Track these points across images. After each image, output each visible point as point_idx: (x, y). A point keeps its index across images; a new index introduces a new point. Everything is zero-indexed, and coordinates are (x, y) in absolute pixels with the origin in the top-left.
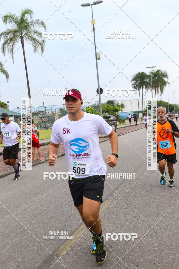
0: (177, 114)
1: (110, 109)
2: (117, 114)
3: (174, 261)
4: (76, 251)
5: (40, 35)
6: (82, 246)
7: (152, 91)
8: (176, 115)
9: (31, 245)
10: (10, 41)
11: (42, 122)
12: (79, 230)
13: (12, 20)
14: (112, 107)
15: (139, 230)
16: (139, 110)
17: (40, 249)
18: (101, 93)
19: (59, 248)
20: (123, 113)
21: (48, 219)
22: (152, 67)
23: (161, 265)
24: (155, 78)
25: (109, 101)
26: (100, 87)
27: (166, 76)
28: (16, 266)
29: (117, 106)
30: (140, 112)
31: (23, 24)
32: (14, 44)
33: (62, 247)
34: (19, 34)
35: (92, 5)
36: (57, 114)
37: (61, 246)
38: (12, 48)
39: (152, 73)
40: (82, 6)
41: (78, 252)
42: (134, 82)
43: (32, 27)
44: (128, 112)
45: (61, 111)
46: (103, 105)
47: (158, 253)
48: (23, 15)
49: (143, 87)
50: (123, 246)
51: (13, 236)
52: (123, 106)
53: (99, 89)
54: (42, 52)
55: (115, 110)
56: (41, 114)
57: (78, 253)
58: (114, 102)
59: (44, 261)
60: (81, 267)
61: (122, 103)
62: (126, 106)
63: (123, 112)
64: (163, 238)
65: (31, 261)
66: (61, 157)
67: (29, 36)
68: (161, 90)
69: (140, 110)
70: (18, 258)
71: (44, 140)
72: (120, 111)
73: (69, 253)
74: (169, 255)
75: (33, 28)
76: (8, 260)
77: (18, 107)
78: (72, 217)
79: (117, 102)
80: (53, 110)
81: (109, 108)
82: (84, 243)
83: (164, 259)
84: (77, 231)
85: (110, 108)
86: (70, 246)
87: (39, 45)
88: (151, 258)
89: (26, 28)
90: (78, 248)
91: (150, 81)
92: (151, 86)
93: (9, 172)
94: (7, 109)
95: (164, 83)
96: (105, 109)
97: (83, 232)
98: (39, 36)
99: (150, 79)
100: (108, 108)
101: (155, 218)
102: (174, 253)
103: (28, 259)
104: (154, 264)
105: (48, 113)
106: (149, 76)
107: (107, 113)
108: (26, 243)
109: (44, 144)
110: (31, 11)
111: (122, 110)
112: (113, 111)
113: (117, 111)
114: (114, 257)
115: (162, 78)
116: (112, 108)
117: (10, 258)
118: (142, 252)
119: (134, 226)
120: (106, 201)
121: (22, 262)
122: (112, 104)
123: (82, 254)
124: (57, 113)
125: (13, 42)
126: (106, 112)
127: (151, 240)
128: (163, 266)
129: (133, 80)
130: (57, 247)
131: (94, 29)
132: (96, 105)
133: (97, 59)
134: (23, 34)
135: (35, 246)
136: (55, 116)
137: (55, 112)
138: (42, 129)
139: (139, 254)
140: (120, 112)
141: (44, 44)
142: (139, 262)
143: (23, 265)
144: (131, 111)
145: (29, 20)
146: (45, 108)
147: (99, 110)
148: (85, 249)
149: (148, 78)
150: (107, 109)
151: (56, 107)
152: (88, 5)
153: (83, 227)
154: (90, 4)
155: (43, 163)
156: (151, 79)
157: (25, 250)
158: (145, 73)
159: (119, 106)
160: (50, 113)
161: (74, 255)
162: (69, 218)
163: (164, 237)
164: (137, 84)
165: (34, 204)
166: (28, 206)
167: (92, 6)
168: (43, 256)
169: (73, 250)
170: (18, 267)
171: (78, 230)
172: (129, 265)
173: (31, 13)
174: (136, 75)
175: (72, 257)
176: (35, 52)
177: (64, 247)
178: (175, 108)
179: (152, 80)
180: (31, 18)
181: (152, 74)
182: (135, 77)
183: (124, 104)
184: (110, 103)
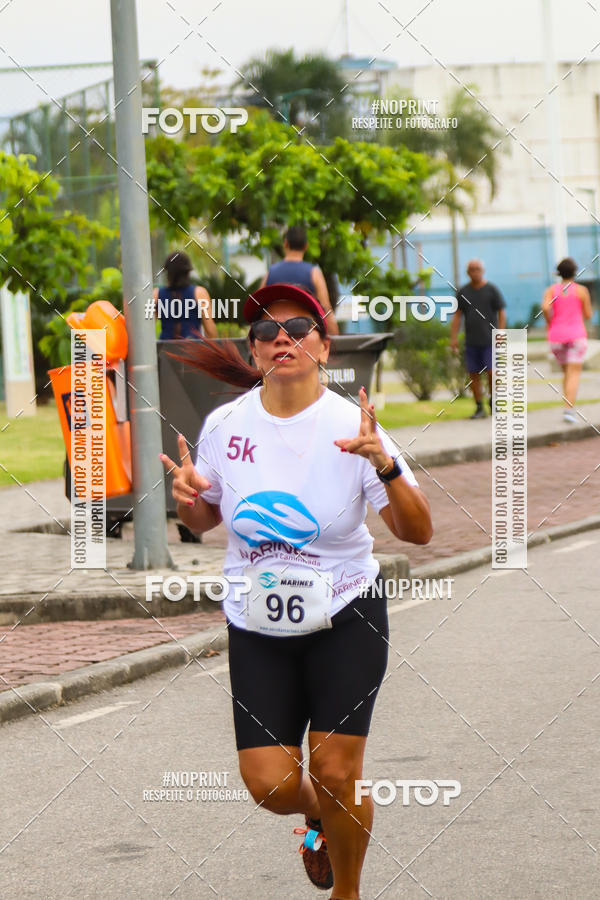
1: (286, 177)
2: (381, 256)
14: (309, 153)
20: (472, 237)
25: (284, 61)
44: (543, 234)
52: (469, 142)
55: (348, 194)
58: (348, 75)
61: (460, 99)
62: (515, 146)
63: (480, 223)
72: (421, 210)
79: (389, 84)
81: (270, 163)
85: (283, 160)
96: (214, 184)
100: (250, 162)
107: (234, 239)
111: (453, 207)
112: (322, 206)
113: (381, 209)
116: (309, 173)
122: (314, 105)
126: (228, 216)
132: (82, 112)
140: (418, 224)
150: (233, 171)
159: (418, 141)
183: (494, 124)
184: (286, 88)
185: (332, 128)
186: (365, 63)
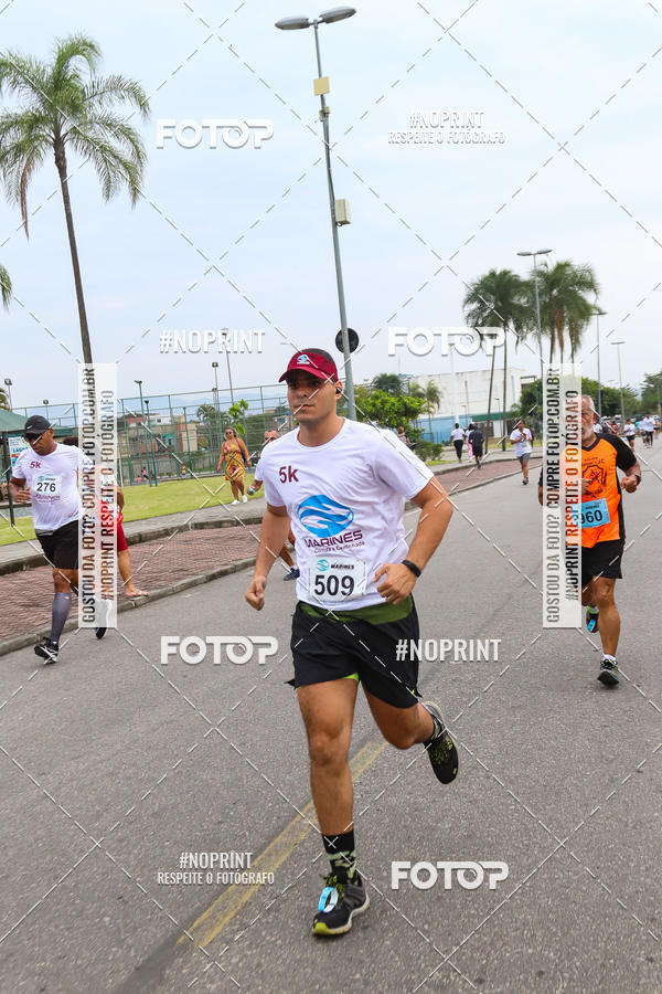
0: (632, 427)
1: (387, 406)
2: (412, 425)
3: (612, 961)
4: (255, 931)
5: (126, 133)
6: (277, 910)
7: (539, 338)
8: (626, 427)
9: (91, 909)
10: (16, 156)
11: (136, 457)
12: (269, 855)
13: (20, 79)
14: (393, 400)
15: (486, 850)
16: (492, 411)
17: (125, 925)
18: (352, 350)
19: (194, 921)
20: (433, 420)
21: (155, 815)
22: (540, 253)
23: (566, 975)
24: (552, 290)
25: (384, 376)
26: (349, 326)
27: (591, 285)
28: (34, 987)
29: (413, 396)
30: (497, 417)
31: (63, 94)
32: (28, 169)
33: (205, 915)
34: (47, 131)
35: (316, 24)
36: (192, 427)
37: (201, 911)
38: (24, 183)
39: (540, 274)
40: (282, 26)
41: (264, 933)
42: (475, 305)
43: (97, 105)
44: (453, 418)
45: (206, 416)
46: (361, 391)
47: (555, 934)
48: (63, 59)
49: (506, 325)
50: (428, 910)
51: (24, 876)
52: (432, 395)
53: (346, 332)
54: (135, 195)
55: (403, 409)
56: (133, 425)
57: (264, 938)
58: (401, 379)
59: (138, 969)
60: (275, 988)
61: (430, 384)
62: (445, 395)
63: (436, 416)
64: (575, 878)
65: (88, 971)
66: (204, 586)
67: (85, 138)
68: (571, 337)
69: (497, 408)
70: (44, 960)
71: (144, 522)
72: (421, 413)
73: (229, 937)
74: (594, 941)
75: (98, 109)
76: (5, 966)
77: (46, 402)
78: (241, 807)
79: (412, 381)
80: (178, 413)
81: (383, 403)
82: (285, 901)
83: (576, 954)
84: (260, 857)
85: (386, 401)
86: (235, 911)
87: (124, 170)
88: (530, 951)
89: (75, 108)
90: (264, 921)
91: (534, 302)
92: (536, 321)
93: (11, 641)
94: (5, 408)
95: (585, 312)
96: (369, 408)
97: (283, 859)
98: (123, 137)
99: (530, 294)
100: (378, 402)
101: (547, 807)
102: (612, 933)
103: (79, 962)
104: (540, 973)
105: (159, 421)
106: (529, 285)
108: (73, 903)
109: (141, 539)
110: (92, 47)
111: (429, 412)
112: (396, 413)
113: (411, 413)
114: (396, 951)
115: (575, 292)
116: (393, 405)
117: (12, 959)
118: (496, 929)
119: (469, 837)
120: (369, 744)
121: (58, 975)
122: (392, 387)
123: (279, 942)
124: (191, 422)
125: (26, 159)
126: (373, 417)
127: (530, 886)
128: (571, 979)
129: (471, 299)
130: (185, 916)
131: (324, 114)
133: (335, 224)
134: (62, 133)
135: (105, 915)
136: (184, 435)
137: (183, 420)
138: (137, 483)
139: (486, 939)
140: (421, 417)
141: (139, 167)
142: (485, 966)
143: (60, 986)
144: (463, 413)
145: (86, 80)
146: (147, 402)
147: (347, 409)
148: (290, 921)
149: (524, 294)
150: (374, 405)
151: (188, 400)
152: (304, 25)
153: (284, 840)
154: (311, 21)
155: (136, 606)
156: (534, 295)
157: (68, 929)
158: (513, 274)
159: (420, 395)
160: (166, 421)
161: (251, 944)
162: (231, 809)
163: (576, 873)
164: (485, 314)
165: (103, 761)
166: (81, 767)
167: (316, 28)
168: (133, 950)
169: (244, 926)
170: (43, 990)
171: (265, 852)
172: (448, 977)
173: (93, 53)
174: (482, 282)
175: (243, 951)
176: (108, 196)
177: (213, 917)
178: (622, 400)
179: (538, 300)
180: (93, 70)
181: (538, 279)
182: (476, 290)
183: (439, 390)
184: (385, 383)
185: (398, 394)
186: (405, 376)
